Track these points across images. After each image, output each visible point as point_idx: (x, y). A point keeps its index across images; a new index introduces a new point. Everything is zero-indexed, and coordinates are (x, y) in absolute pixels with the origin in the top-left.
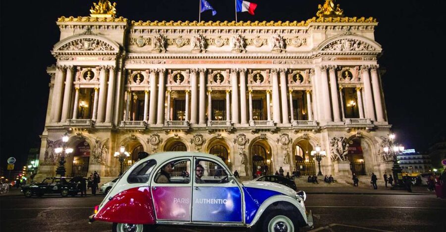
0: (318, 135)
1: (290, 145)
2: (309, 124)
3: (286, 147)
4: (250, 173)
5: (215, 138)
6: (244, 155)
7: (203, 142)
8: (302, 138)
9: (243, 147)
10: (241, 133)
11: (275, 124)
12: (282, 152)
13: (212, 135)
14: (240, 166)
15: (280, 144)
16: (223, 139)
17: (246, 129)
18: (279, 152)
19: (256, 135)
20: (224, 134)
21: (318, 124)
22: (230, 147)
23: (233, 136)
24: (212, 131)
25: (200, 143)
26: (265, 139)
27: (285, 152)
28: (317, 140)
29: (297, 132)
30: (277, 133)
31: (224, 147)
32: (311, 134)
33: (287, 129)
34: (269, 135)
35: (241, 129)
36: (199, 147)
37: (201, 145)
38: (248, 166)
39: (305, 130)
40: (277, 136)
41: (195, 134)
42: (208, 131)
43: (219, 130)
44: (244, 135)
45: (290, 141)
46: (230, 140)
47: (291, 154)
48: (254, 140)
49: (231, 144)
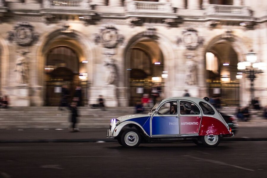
0: (250, 32)
1: (200, 51)
2: (235, 12)
3: (192, 53)
4: (124, 101)
5: (58, 32)
6: (115, 66)
7: (35, 39)
8: (220, 37)
9: (112, 51)
10: (110, 24)
11: (175, 9)
12: (184, 63)
13: (52, 27)
14: (106, 87)
15: (182, 48)
16: (73, 35)
17: (119, 17)
18: (180, 61)
19: (138, 30)
20: (75, 26)
21: (251, 12)
22: (86, 52)
23: (94, 30)
24: (52, 19)
25: (27, 41)
26: (153, 37)
27: (190, 63)
28: (248, 42)
29: (214, 26)
30: (177, 27)
31: (74, 51)
32: (238, 32)
33: (195, 19)
34: (161, 29)
35: (109, 17)
36: (26, 50)
37: (29, 45)
38: (122, 88)
39: (228, 23)
40: (176, 32)
41: (18, 23)
42: (43, 19)
43: (67, 18)
44: (113, 29)
45: (201, 42)
46: (86, 36)
47: (201, 67)
48: (134, 39)
49: (89, 46)
